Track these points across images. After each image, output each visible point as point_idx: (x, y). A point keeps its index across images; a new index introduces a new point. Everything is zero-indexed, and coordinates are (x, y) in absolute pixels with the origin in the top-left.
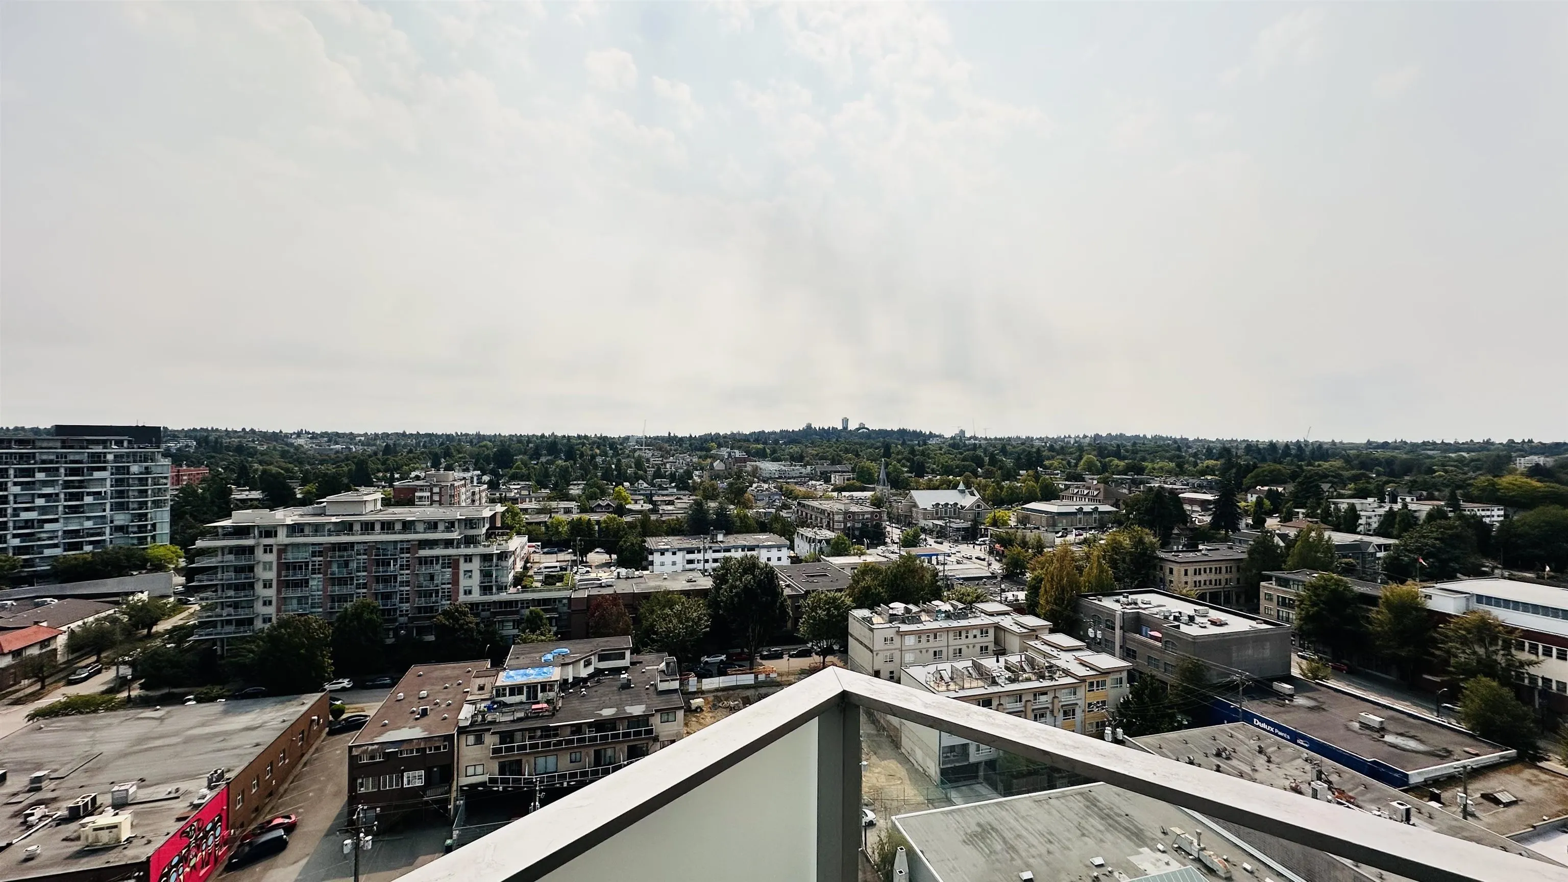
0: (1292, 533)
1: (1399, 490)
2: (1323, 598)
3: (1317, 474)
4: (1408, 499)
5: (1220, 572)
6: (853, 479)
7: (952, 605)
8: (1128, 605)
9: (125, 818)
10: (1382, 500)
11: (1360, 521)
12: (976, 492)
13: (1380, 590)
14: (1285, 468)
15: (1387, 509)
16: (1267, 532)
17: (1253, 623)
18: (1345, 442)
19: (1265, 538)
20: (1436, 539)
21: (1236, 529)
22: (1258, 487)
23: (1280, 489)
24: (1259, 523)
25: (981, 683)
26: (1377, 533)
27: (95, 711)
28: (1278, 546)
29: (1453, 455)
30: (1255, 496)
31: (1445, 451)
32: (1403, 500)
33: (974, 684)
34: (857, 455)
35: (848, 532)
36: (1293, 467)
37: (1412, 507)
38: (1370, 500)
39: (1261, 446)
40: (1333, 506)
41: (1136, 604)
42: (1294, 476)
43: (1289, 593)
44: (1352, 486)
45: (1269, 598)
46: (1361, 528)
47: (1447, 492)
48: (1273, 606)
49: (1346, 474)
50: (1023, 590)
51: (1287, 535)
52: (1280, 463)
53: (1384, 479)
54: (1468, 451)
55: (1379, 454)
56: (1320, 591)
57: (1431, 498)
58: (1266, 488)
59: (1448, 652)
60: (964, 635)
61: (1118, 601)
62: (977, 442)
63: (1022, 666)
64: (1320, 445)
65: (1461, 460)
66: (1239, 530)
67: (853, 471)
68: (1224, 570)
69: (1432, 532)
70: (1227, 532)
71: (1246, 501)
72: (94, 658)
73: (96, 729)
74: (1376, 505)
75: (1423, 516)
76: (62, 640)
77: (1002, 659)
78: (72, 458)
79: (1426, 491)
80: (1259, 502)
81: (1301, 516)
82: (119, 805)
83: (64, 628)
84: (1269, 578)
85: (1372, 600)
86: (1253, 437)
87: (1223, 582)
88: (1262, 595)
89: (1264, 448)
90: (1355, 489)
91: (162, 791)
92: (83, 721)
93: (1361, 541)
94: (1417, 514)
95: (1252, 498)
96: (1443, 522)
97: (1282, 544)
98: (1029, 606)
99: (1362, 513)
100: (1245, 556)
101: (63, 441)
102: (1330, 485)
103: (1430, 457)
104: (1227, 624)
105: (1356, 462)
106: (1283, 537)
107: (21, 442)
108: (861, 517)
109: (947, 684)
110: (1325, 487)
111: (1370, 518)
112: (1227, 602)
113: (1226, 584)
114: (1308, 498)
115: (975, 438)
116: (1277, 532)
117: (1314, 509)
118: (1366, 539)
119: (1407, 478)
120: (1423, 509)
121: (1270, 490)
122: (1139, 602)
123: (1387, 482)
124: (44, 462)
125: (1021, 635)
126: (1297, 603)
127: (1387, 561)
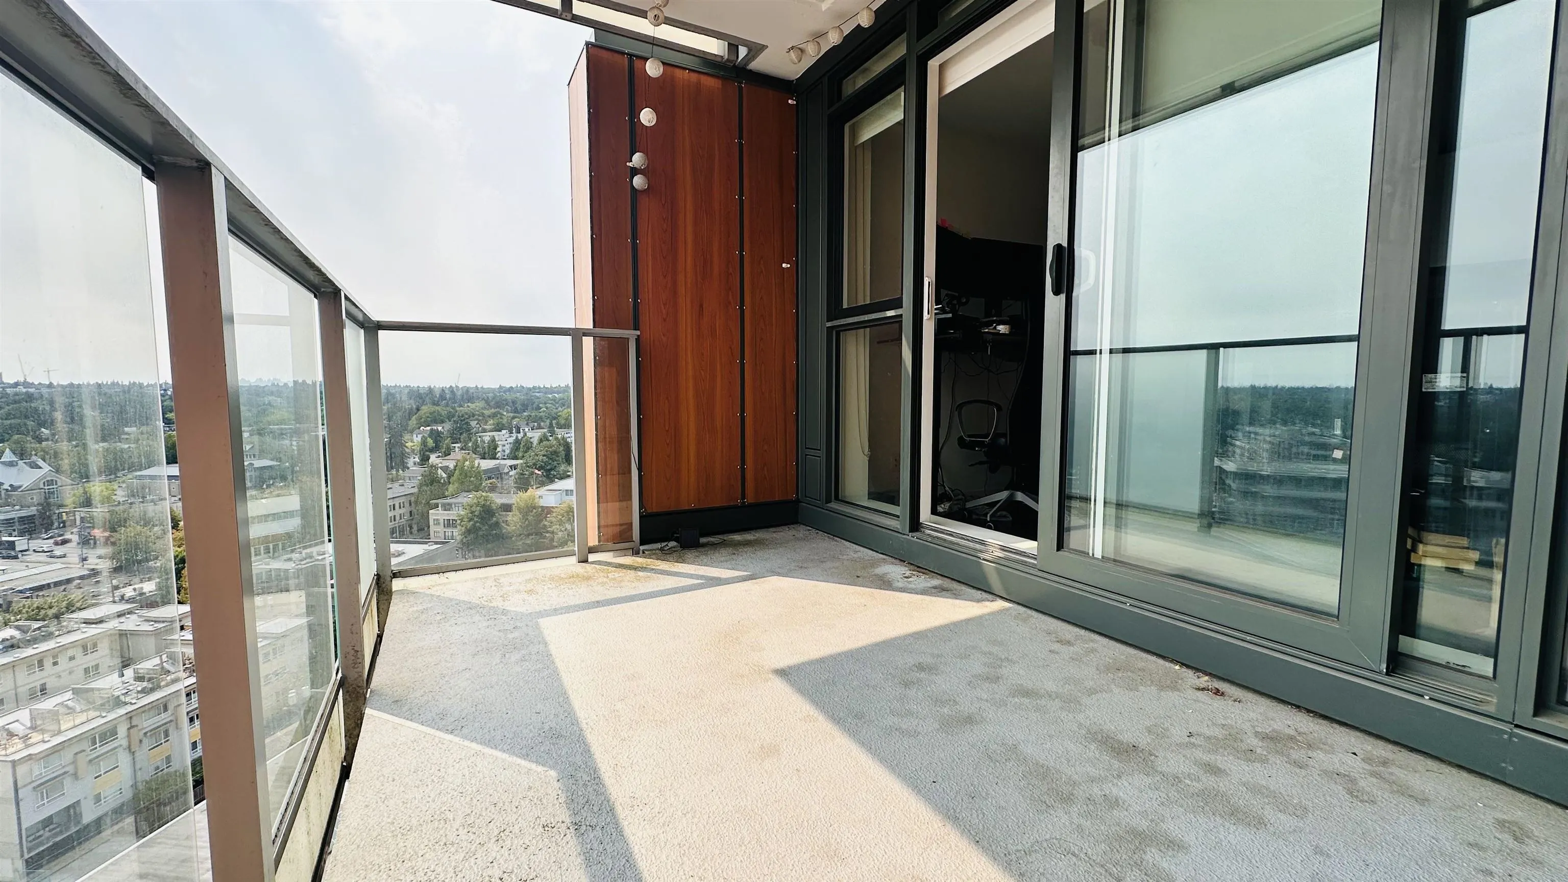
0: (451, 465)
1: (521, 423)
2: (476, 513)
3: (466, 414)
4: (527, 430)
5: (394, 509)
7: (18, 628)
8: (301, 561)
10: (511, 433)
11: (498, 449)
12: (40, 463)
13: (517, 499)
14: (442, 410)
15: (514, 438)
16: (432, 466)
17: (426, 547)
18: (485, 387)
19: (430, 472)
20: (544, 456)
21: (405, 467)
22: (422, 428)
23: (440, 428)
24: (425, 459)
25: (92, 714)
26: (509, 458)
28: (442, 478)
29: (550, 396)
30: (420, 436)
31: (546, 393)
32: (524, 430)
33: (83, 718)
36: (448, 409)
37: (529, 435)
38: (504, 432)
39: (421, 391)
40: (479, 439)
41: (311, 557)
42: (450, 417)
43: (452, 515)
44: (491, 422)
45: (437, 522)
46: (499, 455)
47: (548, 421)
48: (441, 528)
49: (487, 412)
50: (150, 579)
51: (447, 467)
52: (438, 405)
53: (512, 415)
54: (558, 393)
55: (508, 396)
56: (474, 509)
57: (540, 427)
58: (429, 428)
59: (553, 533)
60: (48, 663)
61: (290, 559)
62: (32, 390)
63: (163, 668)
64: (467, 390)
65: (554, 399)
66: (408, 468)
68: (397, 506)
69: (541, 451)
70: (398, 471)
71: (412, 441)
74: (507, 435)
75: (535, 441)
77: (129, 673)
79: (535, 422)
80: (424, 442)
81: (457, 449)
84: (437, 506)
85: (507, 508)
86: (414, 384)
87: (398, 518)
88: (431, 522)
89: (425, 393)
90: (494, 424)
93: (499, 464)
94: (532, 440)
95: (417, 439)
96: (548, 443)
97: (444, 475)
98: (163, 597)
99: (499, 443)
100: (415, 490)
102: (476, 422)
103: (538, 398)
104: (404, 553)
105: (493, 403)
106: (445, 469)
109: (26, 738)
110: (473, 423)
111: (504, 446)
112: (402, 533)
113: (401, 519)
114: (461, 434)
115: (26, 384)
116: (440, 465)
117: (466, 443)
118: (503, 462)
119: (525, 414)
120: (535, 436)
121: (432, 430)
122: (315, 554)
123: (514, 418)
125: (157, 633)
126: (459, 522)
127: (517, 476)
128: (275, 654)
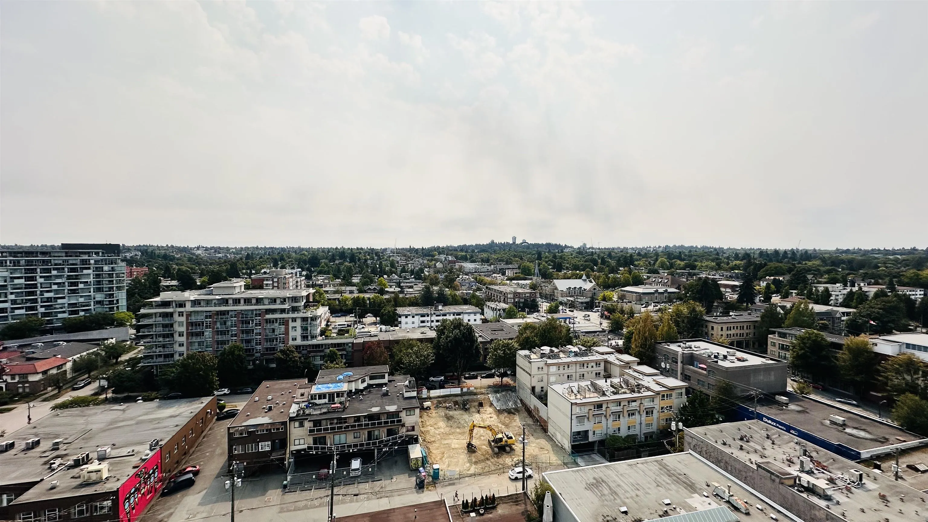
0: (789, 305)
1: (856, 279)
2: (807, 345)
3: (804, 269)
4: (862, 284)
5: (743, 329)
7: (579, 348)
8: (686, 348)
9: (105, 466)
10: (845, 285)
11: (831, 298)
12: (593, 281)
13: (844, 340)
14: (784, 266)
15: (849, 290)
16: (773, 304)
17: (764, 360)
18: (822, 249)
19: (771, 308)
20: (880, 309)
21: (753, 303)
22: (767, 277)
23: (781, 278)
24: (767, 299)
25: (596, 395)
26: (842, 305)
27: (88, 405)
28: (780, 313)
29: (891, 257)
30: (765, 283)
31: (886, 254)
32: (859, 285)
33: (592, 395)
34: (521, 259)
35: (516, 304)
36: (789, 265)
37: (865, 289)
38: (838, 285)
39: (769, 252)
40: (814, 289)
41: (691, 348)
42: (790, 271)
43: (786, 341)
44: (826, 276)
45: (774, 345)
46: (832, 302)
47: (887, 279)
48: (776, 349)
49: (822, 269)
50: (621, 339)
51: (785, 306)
52: (781, 262)
53: (847, 272)
54: (901, 254)
55: (844, 256)
56: (805, 341)
57: (876, 283)
58: (772, 278)
59: (887, 378)
60: (585, 365)
61: (679, 346)
62: (593, 250)
63: (621, 385)
64: (806, 252)
65: (896, 260)
66: (755, 303)
67: (519, 268)
68: (745, 327)
69: (878, 304)
70: (747, 304)
71: (759, 285)
72: (87, 376)
73: (89, 416)
74: (841, 288)
75: (871, 295)
76: (69, 365)
77: (609, 380)
78: (71, 262)
79: (874, 279)
80: (768, 286)
81: (794, 295)
82: (102, 459)
83: (70, 359)
84: (774, 333)
85: (839, 346)
86: (764, 247)
87: (745, 335)
88: (769, 343)
89: (771, 254)
90: (828, 278)
91: (125, 451)
92: (82, 412)
93: (832, 310)
94: (867, 294)
95: (763, 284)
96: (884, 298)
97: (782, 312)
98: (625, 349)
99: (833, 293)
100: (759, 319)
101: (66, 253)
102: (812, 276)
103: (876, 258)
104: (747, 360)
105: (829, 262)
106: (783, 307)
107: (44, 253)
108: (524, 296)
109: (576, 395)
110: (810, 277)
111: (838, 296)
112: (747, 347)
113: (747, 336)
114: (799, 284)
115: (593, 248)
116: (779, 304)
117: (802, 291)
118: (835, 309)
119: (861, 271)
120: (872, 290)
121: (774, 279)
122: (693, 347)
123: (849, 274)
124: (56, 265)
125: (620, 366)
126: (791, 348)
127: (849, 322)
128: (667, 397)
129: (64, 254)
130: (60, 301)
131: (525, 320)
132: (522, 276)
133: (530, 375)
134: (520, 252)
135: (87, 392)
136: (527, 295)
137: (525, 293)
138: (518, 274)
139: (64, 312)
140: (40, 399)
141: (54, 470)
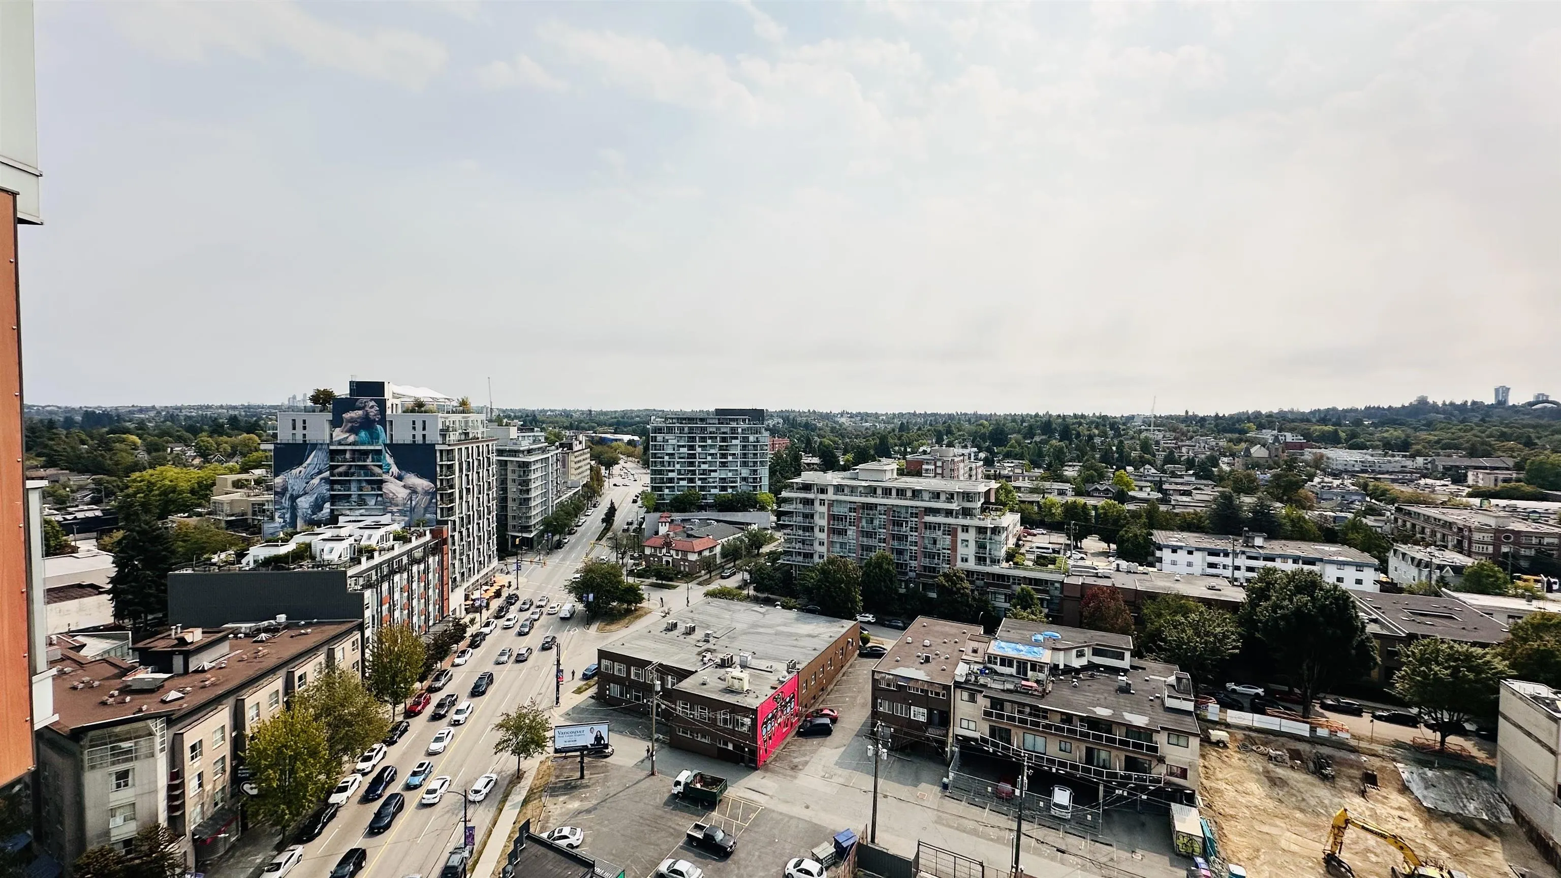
6: (1518, 480)
9: (745, 675)
27: (732, 599)
34: (1529, 443)
35: (1498, 558)
67: (1518, 467)
72: (732, 564)
73: (734, 612)
76: (718, 550)
78: (722, 430)
82: (744, 666)
83: (719, 541)
91: (763, 664)
92: (728, 605)
101: (719, 419)
107: (702, 420)
108: (1534, 541)
124: (711, 433)
129: (717, 422)
130: (713, 474)
131: (1535, 603)
132: (1529, 489)
133: (1553, 752)
134: (1524, 426)
135: (732, 583)
136: (1546, 540)
137: (1541, 536)
138: (1512, 484)
139: (716, 487)
140: (696, 582)
141: (705, 664)
